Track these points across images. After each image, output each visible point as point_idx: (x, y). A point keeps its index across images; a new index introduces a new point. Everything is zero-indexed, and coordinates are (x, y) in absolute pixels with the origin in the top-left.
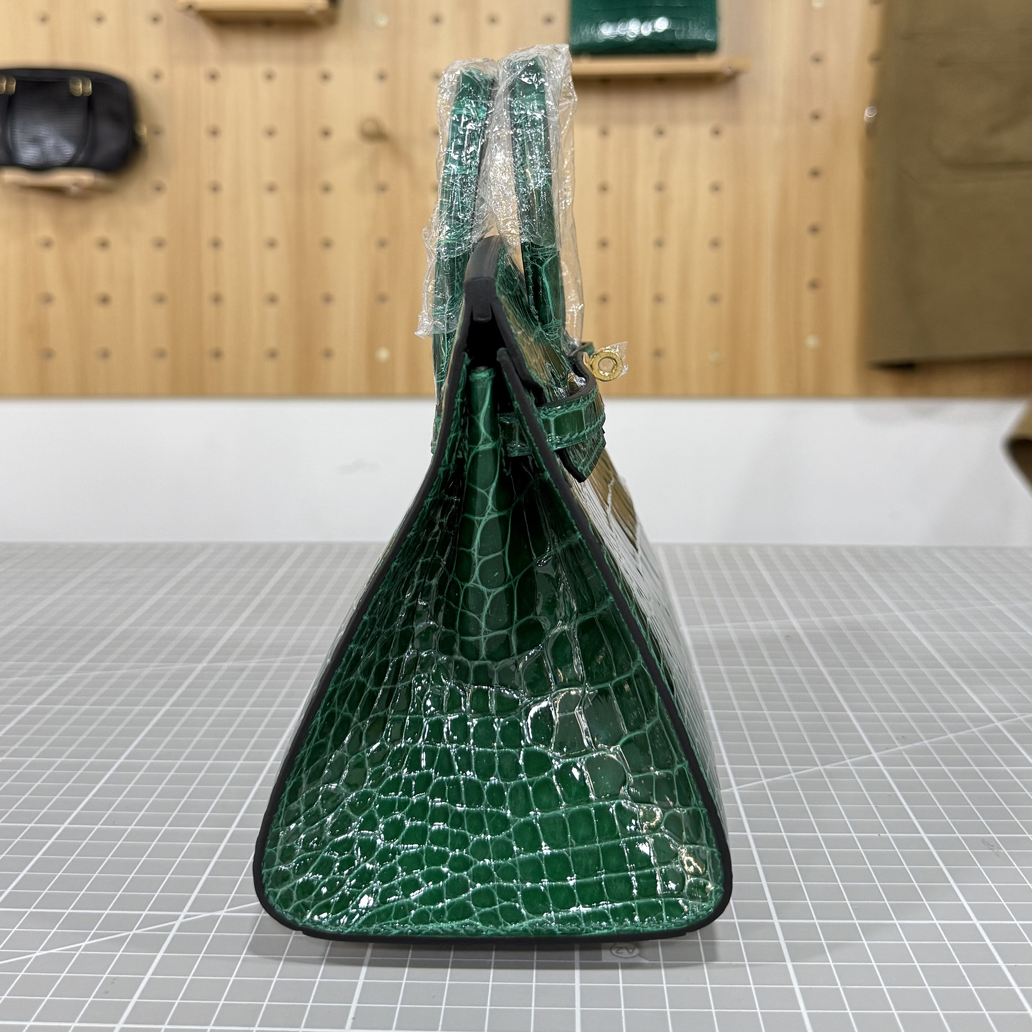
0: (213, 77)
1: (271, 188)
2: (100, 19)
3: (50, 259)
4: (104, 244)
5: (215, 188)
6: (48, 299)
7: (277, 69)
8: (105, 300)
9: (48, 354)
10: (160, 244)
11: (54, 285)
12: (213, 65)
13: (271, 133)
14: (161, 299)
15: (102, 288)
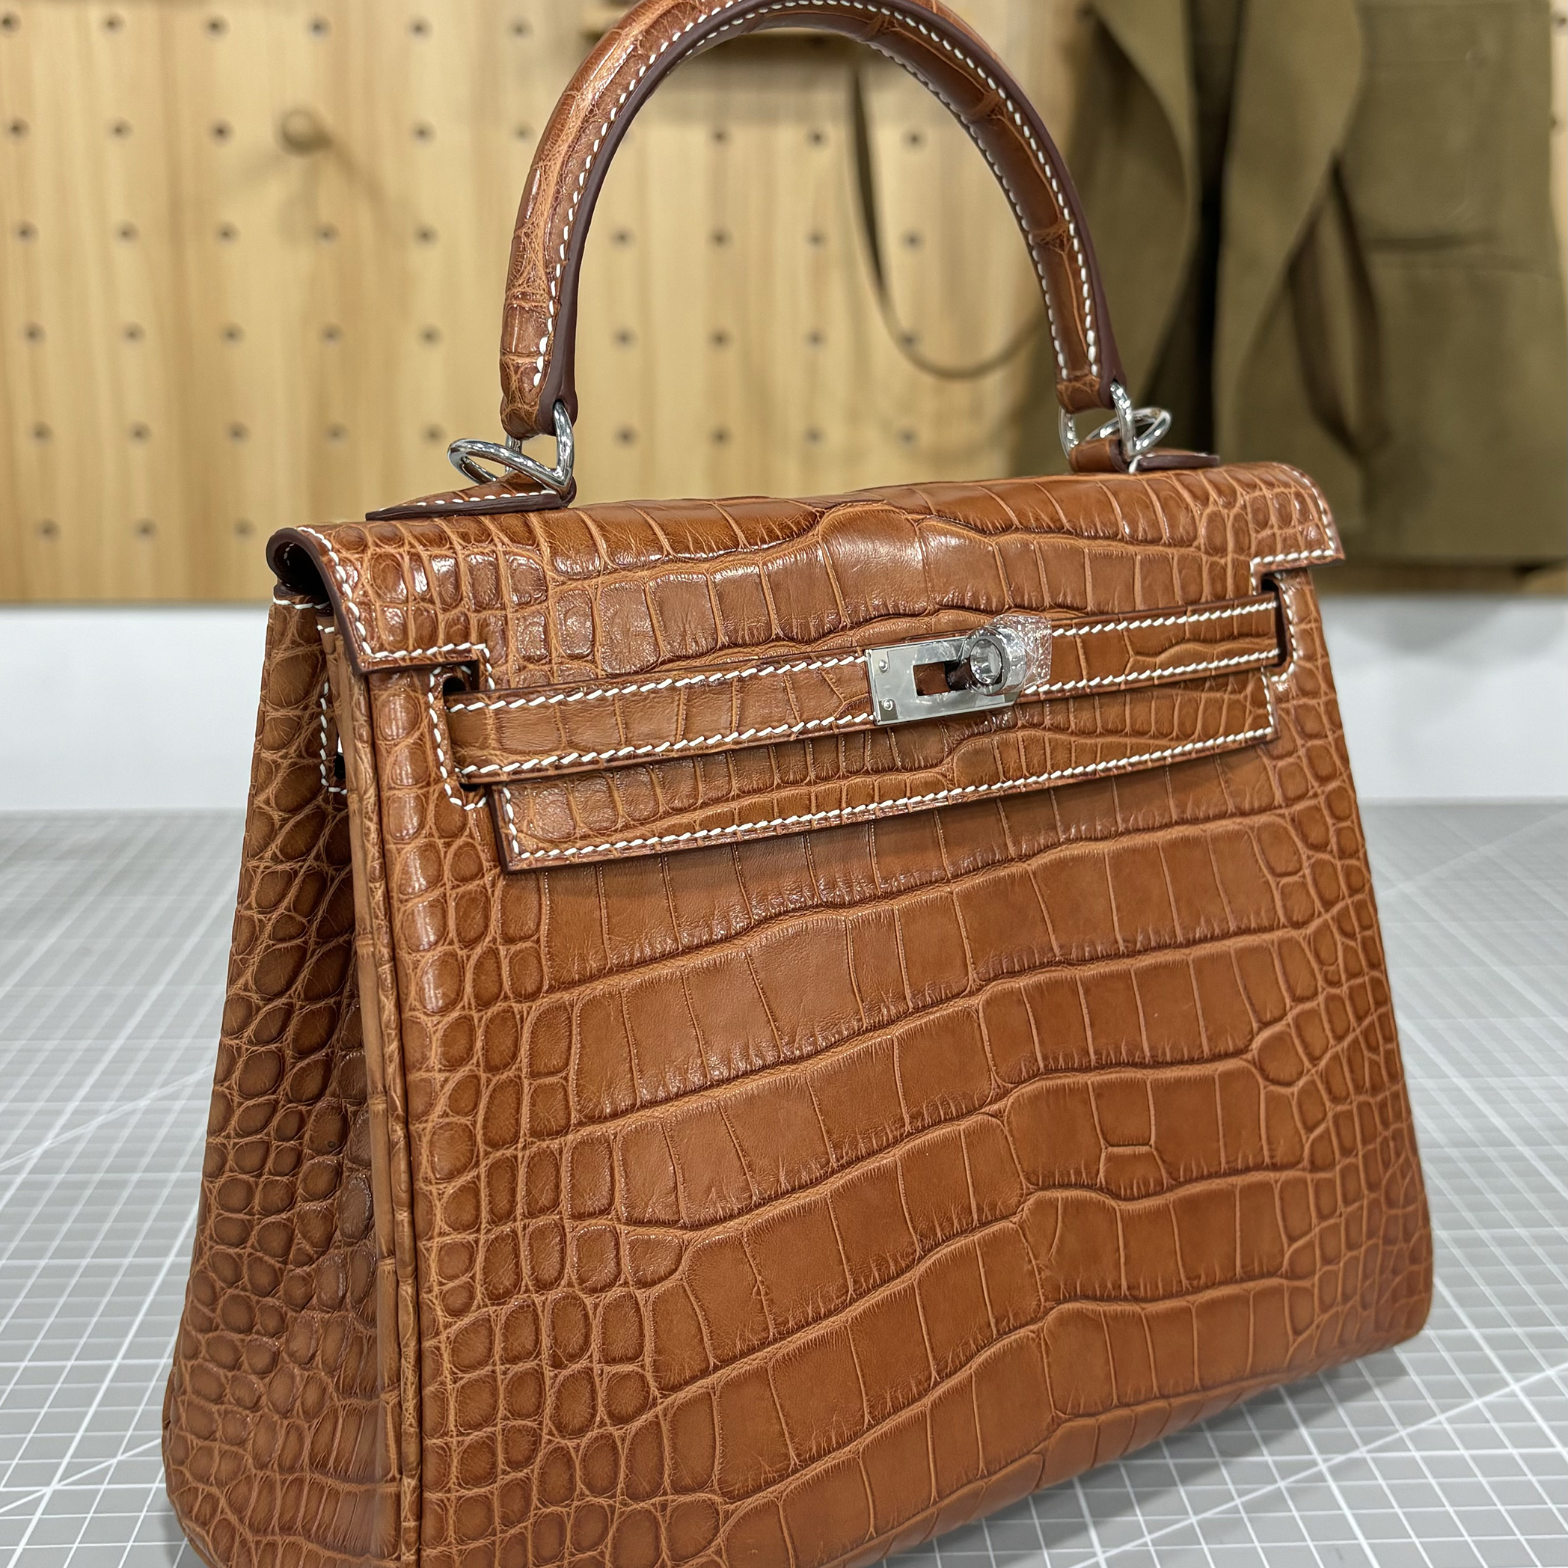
1: (127, 233)
5: (26, 232)
13: (120, 130)
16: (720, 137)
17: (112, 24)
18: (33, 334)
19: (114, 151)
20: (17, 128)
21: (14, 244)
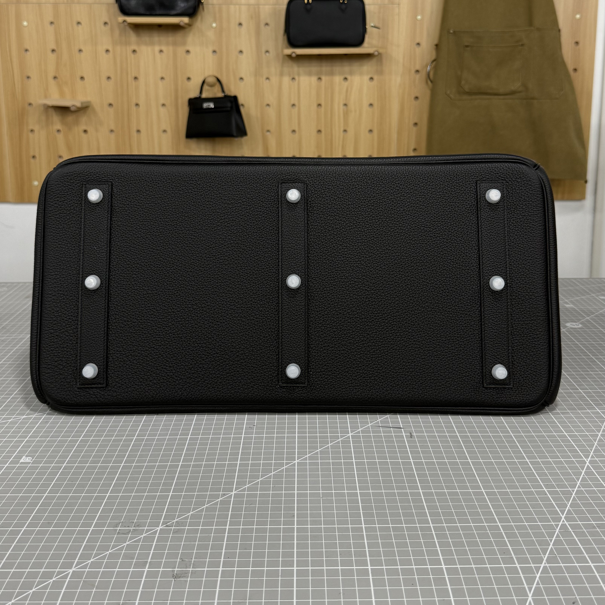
0: (134, 51)
1: (163, 105)
2: (79, 23)
3: (60, 137)
4: (85, 131)
7: (164, 48)
10: (112, 131)
11: (63, 151)
16: (320, 79)
19: (160, 83)
20: (136, 78)
21: (134, 108)
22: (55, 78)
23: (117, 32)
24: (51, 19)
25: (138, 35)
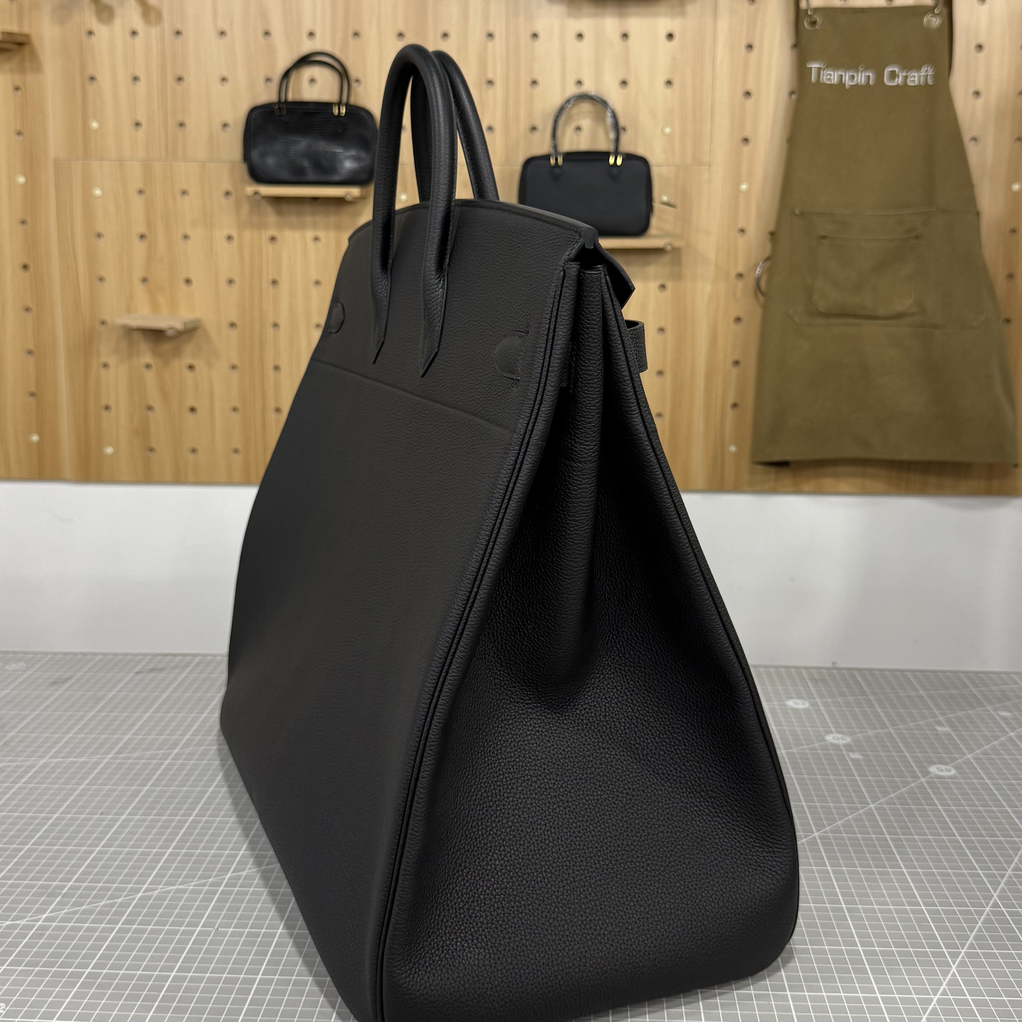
0: (273, 239)
2: (184, 193)
3: (150, 377)
4: (191, 367)
5: (276, 325)
6: (150, 408)
7: (321, 234)
8: (193, 410)
9: (151, 450)
10: (234, 367)
11: (154, 399)
12: (272, 232)
13: (317, 283)
14: (235, 409)
15: (190, 403)
17: (316, 239)
18: (277, 368)
19: (314, 291)
20: (274, 282)
21: (270, 330)
22: (144, 280)
23: (245, 208)
24: (139, 185)
25: (279, 213)
